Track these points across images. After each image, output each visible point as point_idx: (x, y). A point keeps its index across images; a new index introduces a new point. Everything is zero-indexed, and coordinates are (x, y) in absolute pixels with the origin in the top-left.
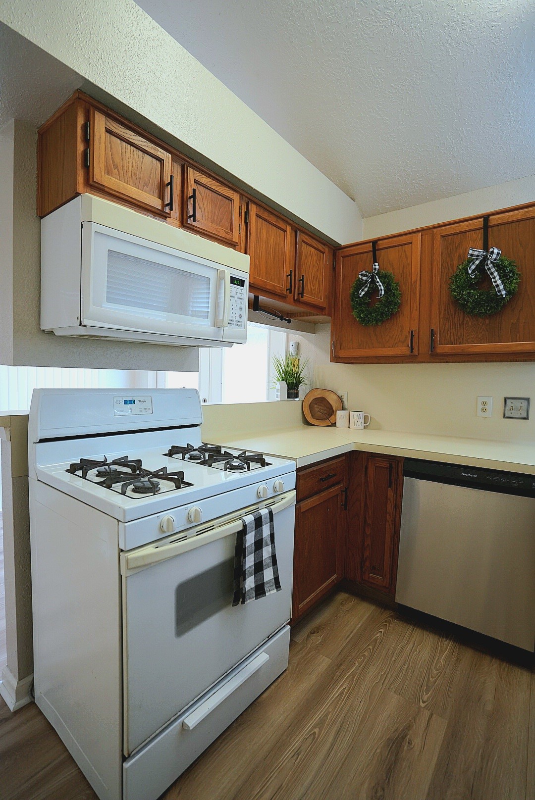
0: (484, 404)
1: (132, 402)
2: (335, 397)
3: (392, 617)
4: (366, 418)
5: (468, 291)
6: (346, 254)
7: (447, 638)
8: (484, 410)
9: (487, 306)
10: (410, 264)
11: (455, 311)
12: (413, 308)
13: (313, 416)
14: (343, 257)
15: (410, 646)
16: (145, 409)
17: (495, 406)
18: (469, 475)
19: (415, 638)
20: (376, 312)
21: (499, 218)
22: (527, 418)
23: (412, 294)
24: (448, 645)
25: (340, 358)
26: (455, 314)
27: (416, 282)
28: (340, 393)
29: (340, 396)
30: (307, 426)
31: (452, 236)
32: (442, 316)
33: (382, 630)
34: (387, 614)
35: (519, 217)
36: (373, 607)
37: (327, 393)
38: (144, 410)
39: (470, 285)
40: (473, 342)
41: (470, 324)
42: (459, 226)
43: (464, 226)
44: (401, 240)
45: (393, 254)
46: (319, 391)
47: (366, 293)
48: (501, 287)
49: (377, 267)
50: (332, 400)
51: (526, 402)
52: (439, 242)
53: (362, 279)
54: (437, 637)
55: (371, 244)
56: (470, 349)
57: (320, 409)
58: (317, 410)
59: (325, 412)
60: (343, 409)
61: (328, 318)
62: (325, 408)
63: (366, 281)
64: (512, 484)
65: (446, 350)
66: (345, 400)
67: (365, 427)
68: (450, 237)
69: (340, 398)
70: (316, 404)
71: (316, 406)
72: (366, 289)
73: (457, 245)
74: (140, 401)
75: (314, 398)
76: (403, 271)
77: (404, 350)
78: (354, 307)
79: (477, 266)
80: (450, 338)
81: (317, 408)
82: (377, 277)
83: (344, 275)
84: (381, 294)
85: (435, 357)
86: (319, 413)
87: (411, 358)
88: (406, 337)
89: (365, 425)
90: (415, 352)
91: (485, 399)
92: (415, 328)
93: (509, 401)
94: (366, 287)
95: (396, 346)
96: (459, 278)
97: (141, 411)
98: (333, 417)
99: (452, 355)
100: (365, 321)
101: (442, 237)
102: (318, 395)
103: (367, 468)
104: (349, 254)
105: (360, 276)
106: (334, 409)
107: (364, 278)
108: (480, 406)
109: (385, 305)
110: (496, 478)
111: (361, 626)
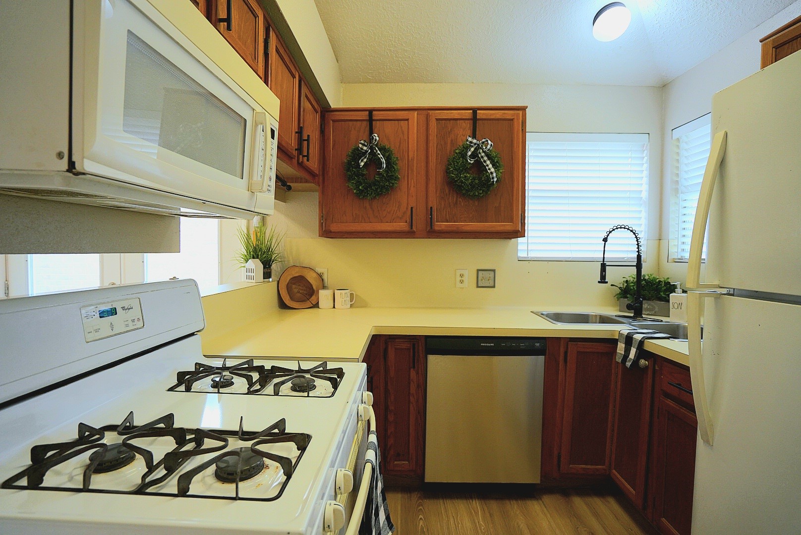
0: (461, 276)
1: (113, 312)
2: (315, 275)
3: (420, 498)
4: (352, 295)
5: (465, 174)
6: (336, 118)
7: (472, 498)
8: (462, 282)
9: (480, 190)
10: (407, 141)
11: (450, 191)
12: (411, 185)
13: (292, 298)
14: (334, 121)
15: (452, 520)
16: (133, 321)
17: (470, 278)
18: (488, 345)
19: (450, 510)
20: (375, 185)
21: (483, 114)
22: (494, 287)
23: (410, 172)
24: (476, 504)
25: (331, 232)
26: (449, 194)
27: (413, 159)
28: (319, 270)
29: (319, 273)
30: (284, 310)
31: (445, 121)
32: (438, 195)
33: (421, 516)
34: (415, 496)
35: (498, 116)
36: (399, 496)
37: (305, 270)
38: (131, 324)
39: (465, 168)
40: (465, 221)
41: (462, 204)
42: (451, 113)
43: (455, 114)
44: (399, 115)
45: (389, 127)
46: (297, 269)
47: (365, 163)
48: (494, 175)
49: (378, 138)
50: (311, 278)
51: (493, 273)
52: (433, 124)
53: (362, 149)
54: (465, 501)
55: (368, 112)
56: (463, 228)
57: (300, 289)
58: (296, 290)
59: (305, 292)
60: (324, 287)
61: (317, 187)
62: (304, 288)
63: (366, 151)
64: (521, 347)
65: (443, 228)
66: (325, 277)
67: (351, 306)
68: (443, 121)
69: (320, 276)
70: (294, 284)
71: (294, 286)
72: (365, 160)
73: (449, 129)
74: (123, 308)
75: (292, 277)
76: (400, 146)
77: (402, 226)
78: (350, 179)
79: (472, 153)
80: (446, 216)
81: (295, 289)
82: (377, 149)
83: (334, 141)
84: (383, 167)
85: (432, 233)
86: (298, 295)
87: (410, 234)
88: (405, 213)
89: (351, 303)
90: (414, 229)
91: (462, 272)
92: (412, 203)
93: (480, 273)
94: (365, 158)
95: (394, 221)
96: (456, 162)
97: (127, 326)
98: (314, 297)
99: (447, 232)
100: (361, 194)
101: (437, 120)
102: (295, 273)
103: (386, 350)
104: (341, 118)
105: (360, 146)
106: (314, 288)
107: (365, 148)
108: (459, 278)
109: (385, 179)
110: (509, 344)
111: (401, 521)
